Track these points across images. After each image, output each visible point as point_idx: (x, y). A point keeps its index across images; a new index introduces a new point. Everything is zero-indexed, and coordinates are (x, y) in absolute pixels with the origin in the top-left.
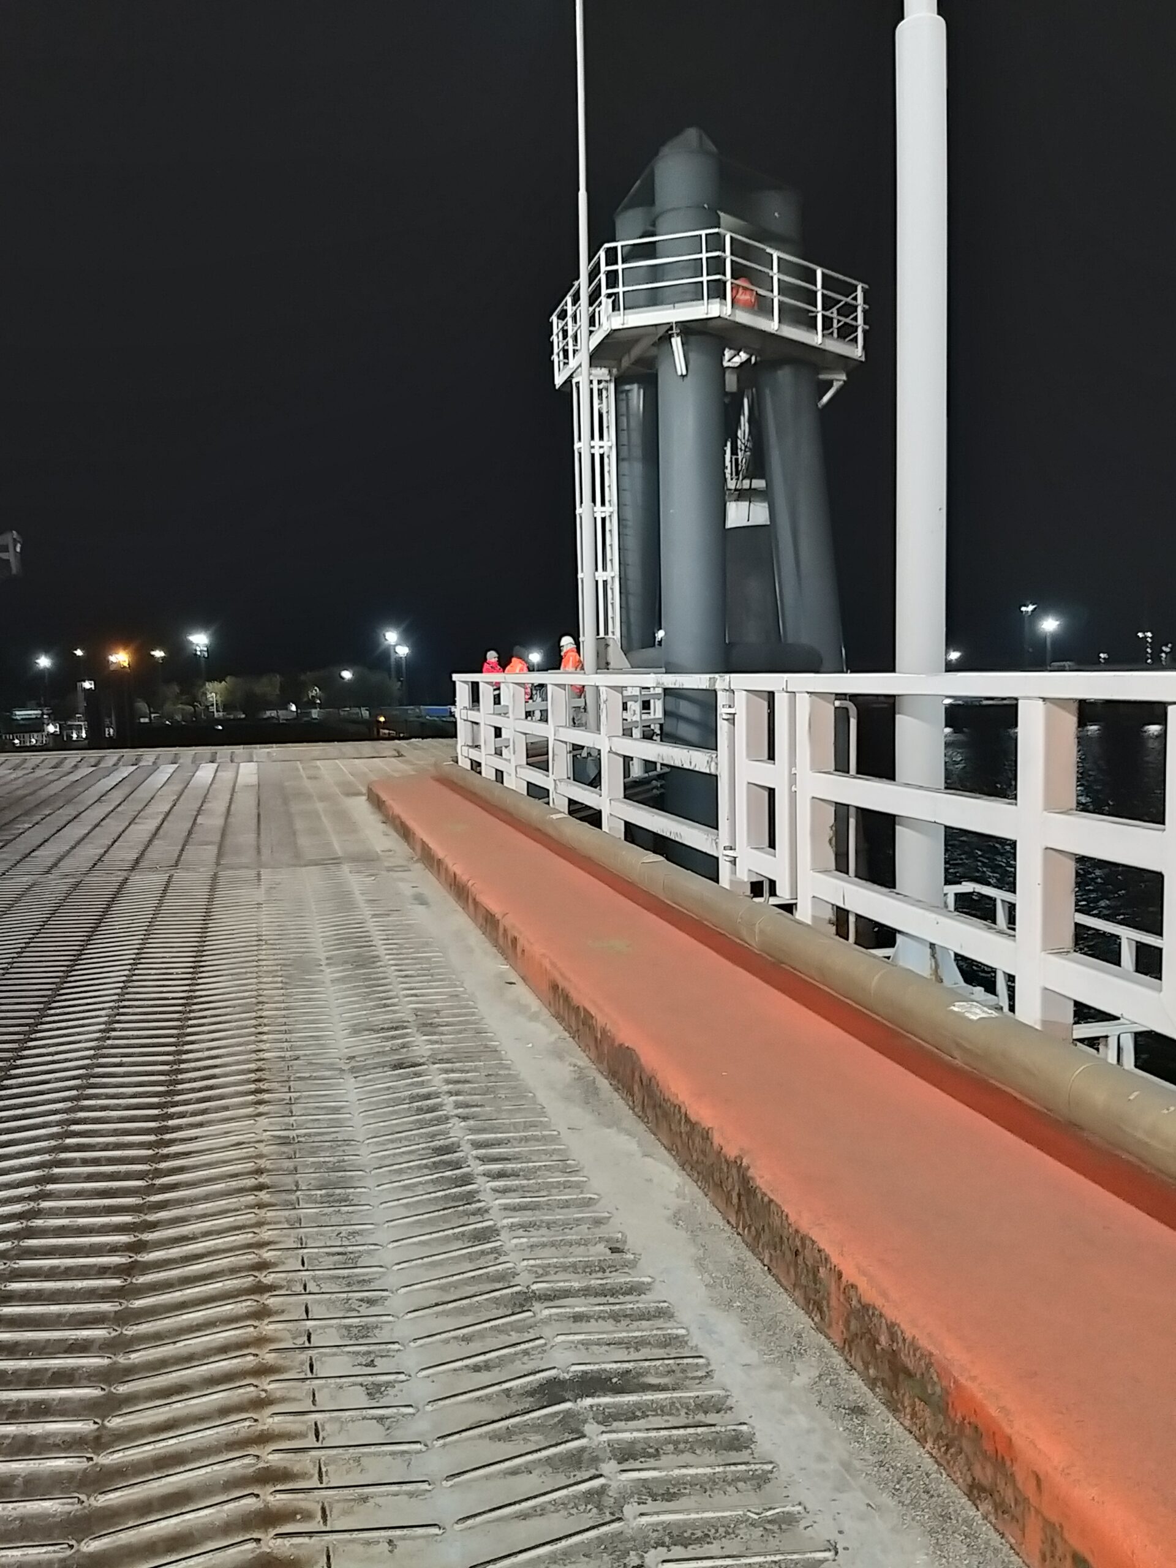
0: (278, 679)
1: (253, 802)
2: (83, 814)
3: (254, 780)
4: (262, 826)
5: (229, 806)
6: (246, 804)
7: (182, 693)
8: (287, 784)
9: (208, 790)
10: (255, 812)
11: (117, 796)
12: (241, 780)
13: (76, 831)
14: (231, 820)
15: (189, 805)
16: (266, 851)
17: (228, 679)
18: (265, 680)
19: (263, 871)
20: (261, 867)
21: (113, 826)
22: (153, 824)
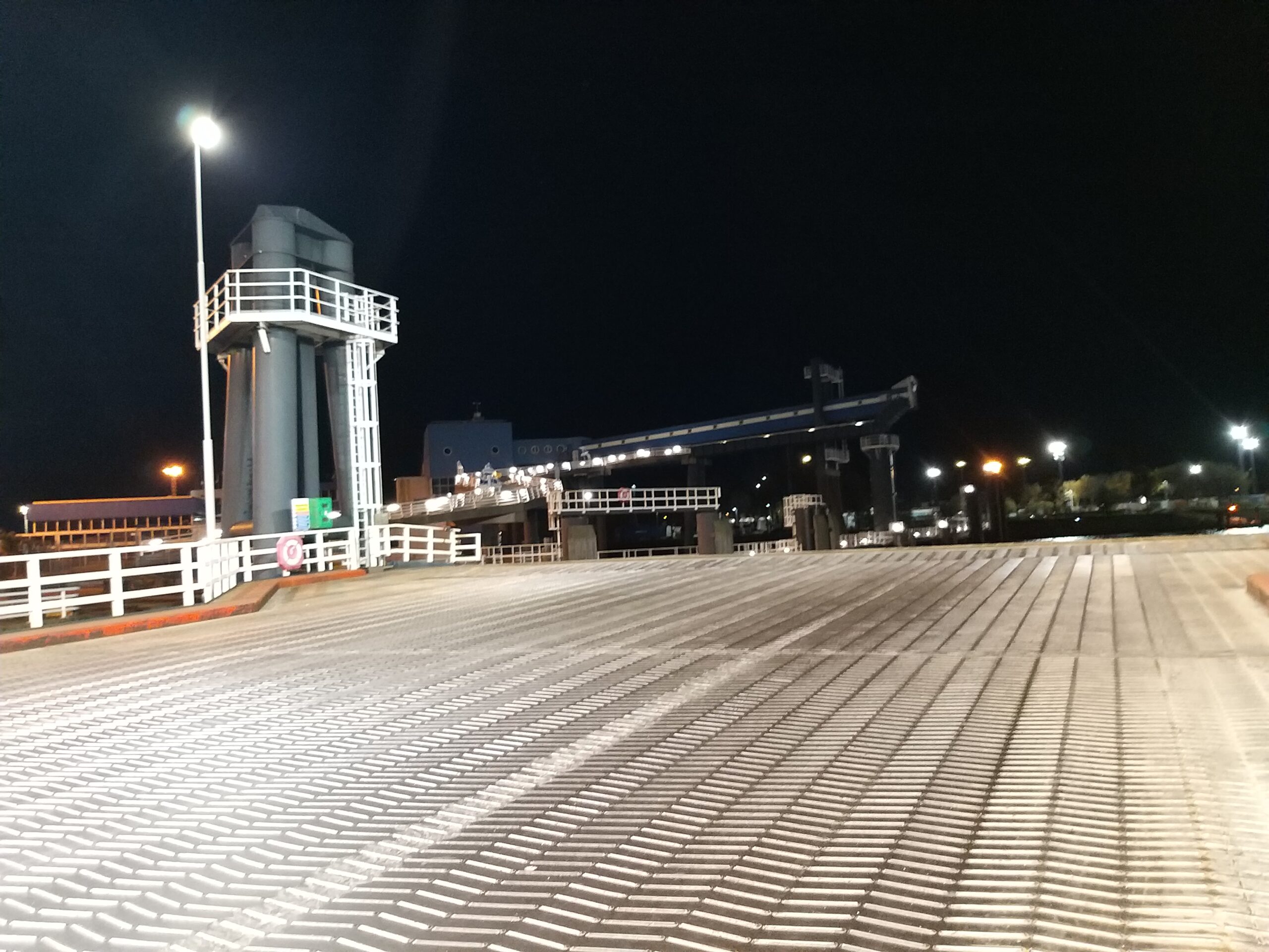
0: (1128, 476)
1: (1134, 593)
2: (989, 599)
3: (1129, 571)
4: (1149, 616)
5: (1113, 596)
6: (1127, 594)
7: (1044, 491)
8: (1161, 575)
9: (1090, 580)
10: (1138, 602)
11: (1013, 584)
12: (1118, 572)
13: (987, 614)
14: (1117, 609)
15: (1076, 594)
16: (1159, 641)
17: (1083, 477)
18: (1116, 477)
19: (1160, 661)
20: (1157, 655)
21: (1016, 611)
22: (1049, 610)
